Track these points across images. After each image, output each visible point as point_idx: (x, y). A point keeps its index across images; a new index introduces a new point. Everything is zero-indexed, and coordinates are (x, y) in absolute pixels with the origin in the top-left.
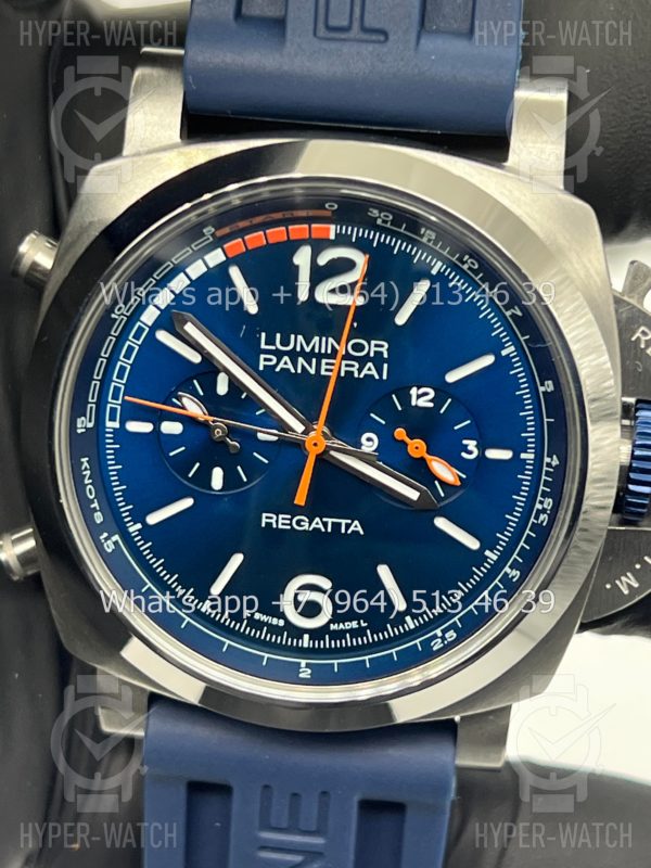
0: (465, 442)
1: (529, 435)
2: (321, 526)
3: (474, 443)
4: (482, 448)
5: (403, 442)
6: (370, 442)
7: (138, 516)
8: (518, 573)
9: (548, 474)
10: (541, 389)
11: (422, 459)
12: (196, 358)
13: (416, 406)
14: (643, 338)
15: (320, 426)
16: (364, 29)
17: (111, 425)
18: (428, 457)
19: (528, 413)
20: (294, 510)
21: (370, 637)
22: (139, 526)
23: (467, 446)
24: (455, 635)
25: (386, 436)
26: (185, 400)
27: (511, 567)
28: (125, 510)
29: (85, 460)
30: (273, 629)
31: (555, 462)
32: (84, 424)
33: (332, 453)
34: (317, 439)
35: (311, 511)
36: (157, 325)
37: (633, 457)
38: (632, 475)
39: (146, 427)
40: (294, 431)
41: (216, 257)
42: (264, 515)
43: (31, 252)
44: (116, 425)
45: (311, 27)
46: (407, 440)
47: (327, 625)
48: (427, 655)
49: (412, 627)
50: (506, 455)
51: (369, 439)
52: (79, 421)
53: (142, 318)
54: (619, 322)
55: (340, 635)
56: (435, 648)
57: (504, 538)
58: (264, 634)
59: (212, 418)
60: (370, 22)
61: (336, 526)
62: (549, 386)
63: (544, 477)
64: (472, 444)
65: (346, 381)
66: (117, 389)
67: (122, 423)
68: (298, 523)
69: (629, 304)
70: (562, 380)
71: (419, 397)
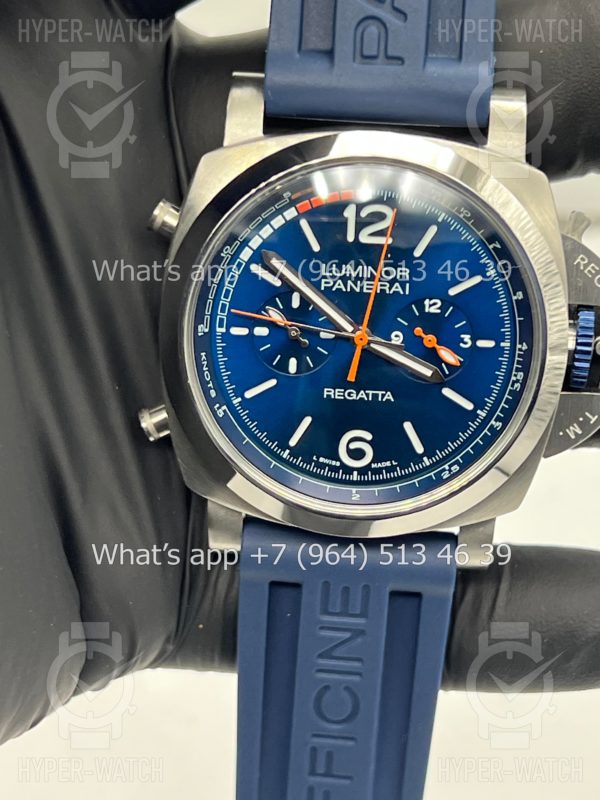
0: (462, 336)
1: (506, 330)
2: (364, 396)
3: (469, 336)
4: (474, 340)
5: (420, 337)
6: (397, 338)
7: (240, 393)
8: (501, 424)
9: (519, 356)
10: (514, 298)
11: (434, 349)
12: (278, 283)
13: (429, 313)
14: (582, 263)
15: (364, 327)
16: (388, 57)
17: (221, 330)
18: (437, 347)
19: (505, 314)
20: (346, 385)
21: (399, 472)
22: (239, 399)
23: (463, 339)
24: (458, 468)
25: (408, 334)
26: (270, 312)
27: (496, 421)
28: (230, 388)
29: (203, 354)
30: (333, 469)
31: (525, 347)
32: (203, 329)
33: (372, 345)
34: (362, 335)
35: (358, 386)
36: (252, 260)
37: (578, 344)
38: (577, 356)
39: (244, 331)
40: (346, 331)
41: (291, 213)
42: (326, 390)
43: (162, 214)
44: (223, 330)
45: (352, 57)
46: (423, 335)
47: (370, 464)
48: (439, 482)
49: (428, 464)
50: (490, 344)
51: (397, 336)
52: (200, 327)
53: (241, 256)
54: (565, 252)
55: (378, 471)
56: (445, 477)
57: (490, 401)
58: (326, 472)
59: (290, 323)
60: (391, 52)
61: (375, 396)
62: (520, 295)
63: (517, 359)
64: (467, 338)
65: (381, 296)
66: (224, 306)
67: (228, 329)
68: (349, 394)
69: (572, 239)
70: (529, 291)
71: (430, 306)
